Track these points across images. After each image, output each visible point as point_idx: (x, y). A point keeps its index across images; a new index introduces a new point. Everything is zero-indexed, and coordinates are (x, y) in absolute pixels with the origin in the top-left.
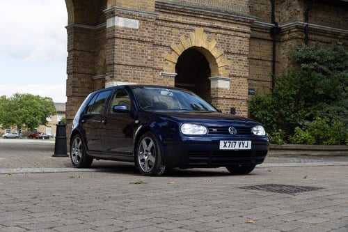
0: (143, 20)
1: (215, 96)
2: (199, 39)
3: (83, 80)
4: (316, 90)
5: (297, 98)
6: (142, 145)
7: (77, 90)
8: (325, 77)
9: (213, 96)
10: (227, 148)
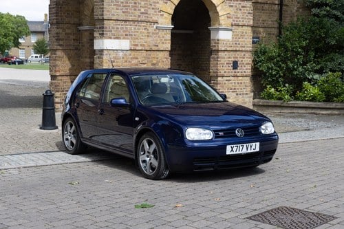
1: (216, 48)
3: (68, 31)
4: (328, 40)
5: (306, 49)
6: (143, 145)
8: (338, 23)
9: (214, 49)
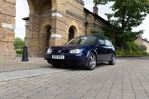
0: (63, 15)
2: (74, 23)
3: (35, 33)
7: (34, 36)
10: (55, 58)
